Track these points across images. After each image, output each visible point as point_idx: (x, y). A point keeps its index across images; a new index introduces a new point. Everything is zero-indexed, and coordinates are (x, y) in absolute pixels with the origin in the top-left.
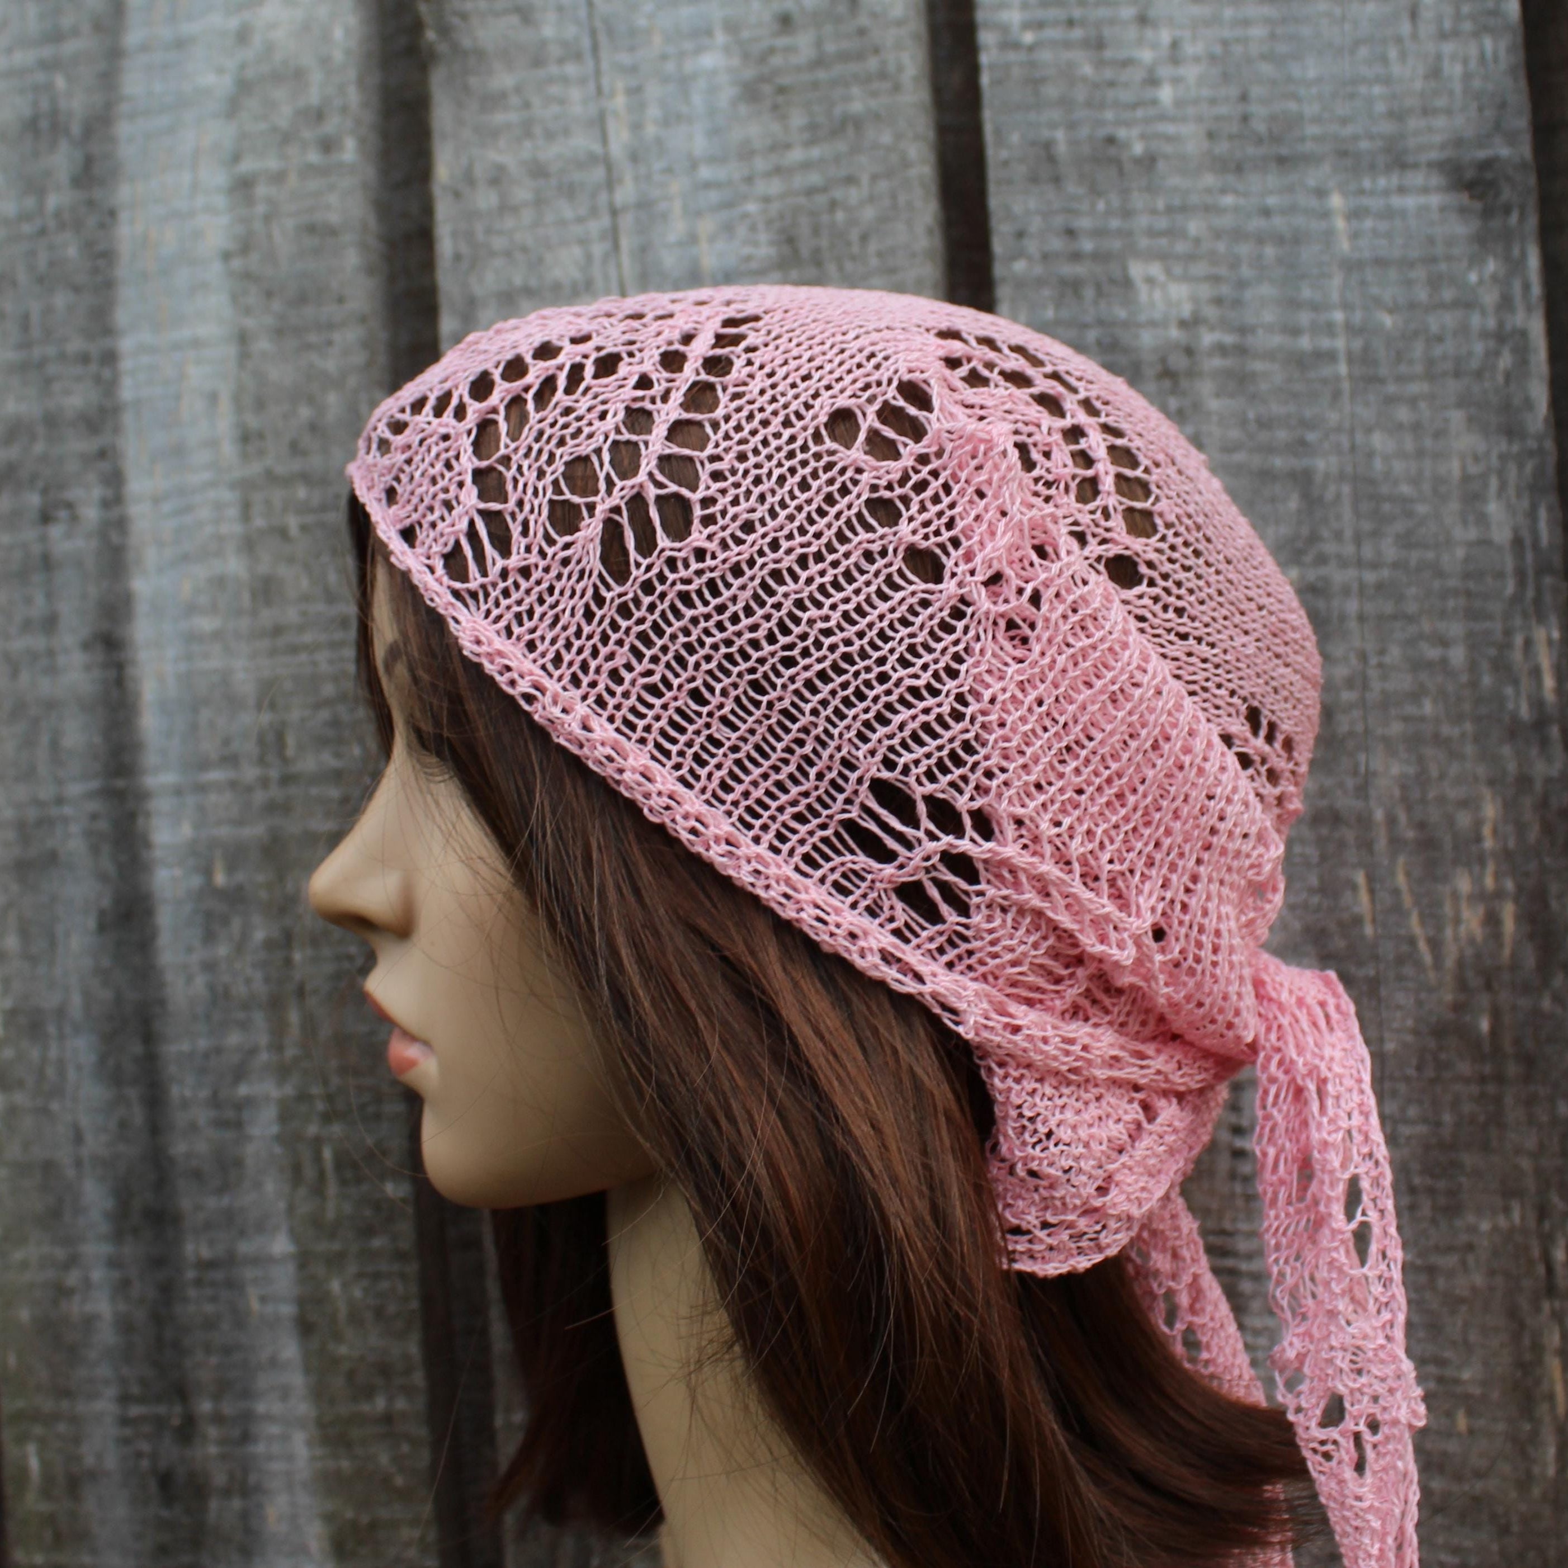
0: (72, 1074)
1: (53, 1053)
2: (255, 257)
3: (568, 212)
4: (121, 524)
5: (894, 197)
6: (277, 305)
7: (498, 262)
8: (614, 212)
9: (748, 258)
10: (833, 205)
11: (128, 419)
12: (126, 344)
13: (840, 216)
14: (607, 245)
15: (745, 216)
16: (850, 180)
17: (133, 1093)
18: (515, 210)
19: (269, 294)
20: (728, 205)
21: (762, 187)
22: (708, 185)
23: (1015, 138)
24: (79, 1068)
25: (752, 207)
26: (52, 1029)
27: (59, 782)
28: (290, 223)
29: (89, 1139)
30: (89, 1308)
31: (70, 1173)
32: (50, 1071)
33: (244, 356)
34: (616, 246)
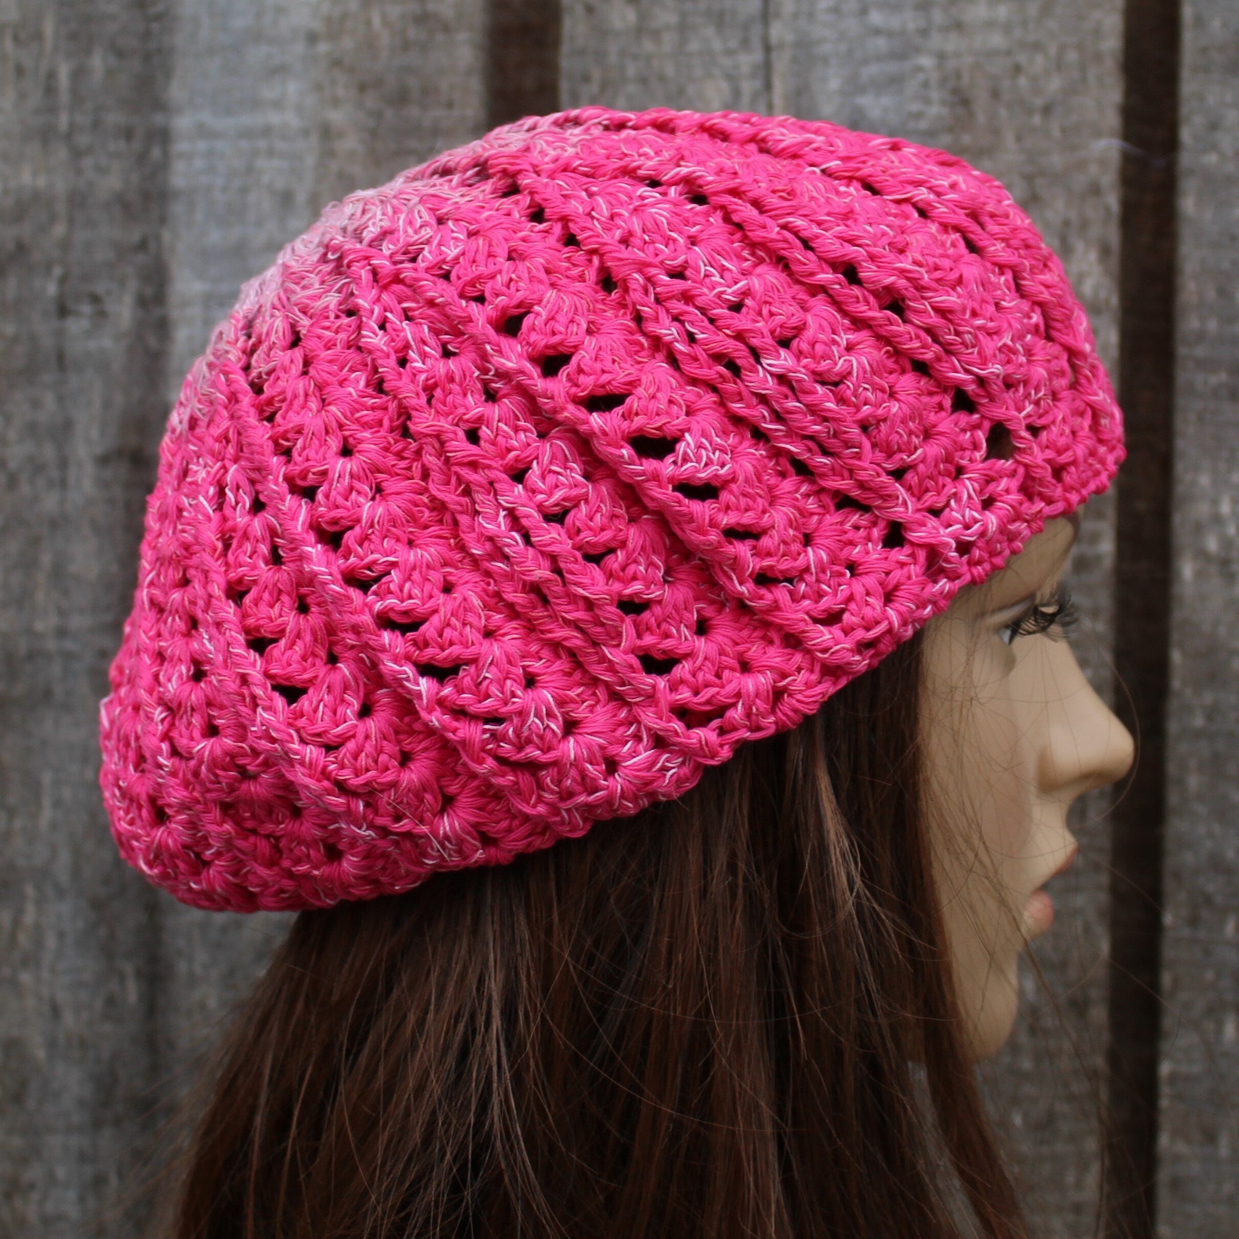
0: (51, 942)
1: (30, 917)
2: (348, 43)
3: (717, 45)
4: (163, 327)
5: (1083, 68)
6: (371, 100)
7: (632, 88)
8: (768, 48)
9: (919, 116)
10: (1017, 69)
11: (177, 209)
12: (182, 123)
13: (1023, 81)
14: (758, 84)
15: (919, 69)
16: (1037, 47)
17: (129, 968)
18: (656, 35)
19: (362, 88)
20: (901, 55)
21: (936, 41)
22: (877, 32)
23: (1216, 23)
24: (61, 935)
25: (926, 61)
26: (30, 890)
27: (61, 613)
28: (395, 11)
29: (68, 1018)
30: (50, 1207)
31: (41, 1054)
32: (23, 939)
33: (328, 154)
34: (768, 86)
